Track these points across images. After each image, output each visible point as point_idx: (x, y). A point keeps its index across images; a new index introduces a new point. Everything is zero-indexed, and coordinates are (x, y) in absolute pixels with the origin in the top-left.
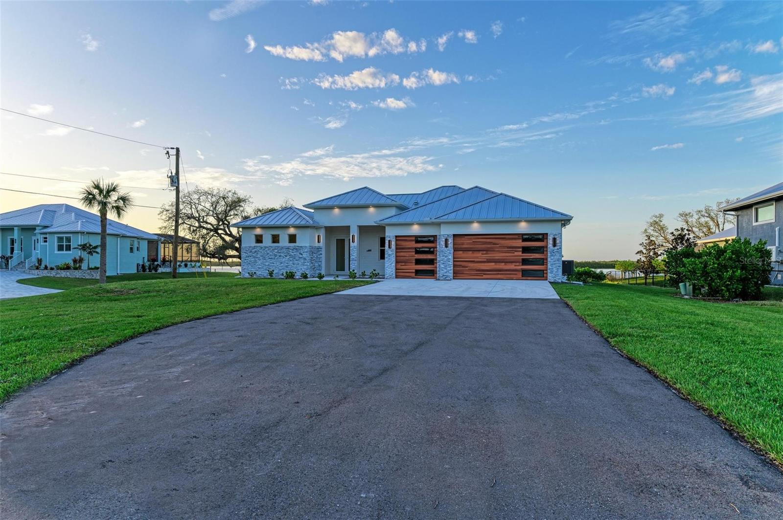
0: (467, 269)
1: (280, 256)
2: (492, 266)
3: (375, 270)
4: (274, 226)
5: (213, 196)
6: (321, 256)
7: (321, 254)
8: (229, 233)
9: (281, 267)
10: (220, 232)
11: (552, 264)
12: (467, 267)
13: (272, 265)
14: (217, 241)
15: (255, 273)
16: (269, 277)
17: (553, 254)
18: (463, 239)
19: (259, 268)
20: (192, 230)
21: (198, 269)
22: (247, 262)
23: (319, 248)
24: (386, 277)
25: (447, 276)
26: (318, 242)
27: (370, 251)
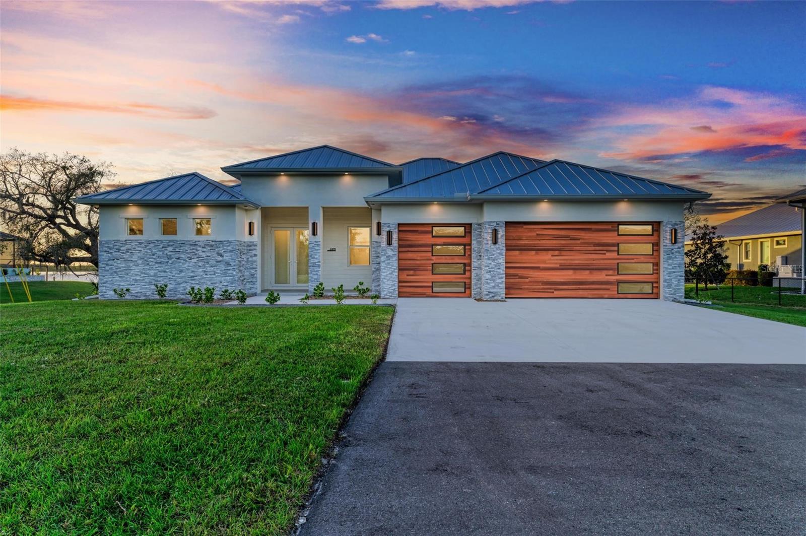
0: (527, 280)
1: (178, 258)
2: (568, 275)
3: (361, 284)
4: (165, 202)
5: (44, 163)
6: (254, 258)
7: (255, 255)
8: (74, 223)
9: (181, 278)
10: (58, 221)
11: (670, 273)
12: (527, 278)
13: (163, 274)
14: (54, 236)
15: (128, 290)
16: (158, 297)
17: (671, 255)
18: (520, 230)
19: (136, 280)
20: (7, 216)
21: (26, 277)
22: (111, 269)
23: (251, 246)
24: (382, 295)
25: (496, 294)
26: (250, 234)
27: (333, 250)
